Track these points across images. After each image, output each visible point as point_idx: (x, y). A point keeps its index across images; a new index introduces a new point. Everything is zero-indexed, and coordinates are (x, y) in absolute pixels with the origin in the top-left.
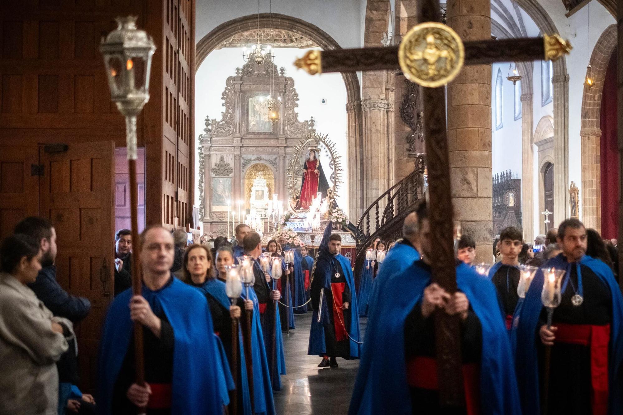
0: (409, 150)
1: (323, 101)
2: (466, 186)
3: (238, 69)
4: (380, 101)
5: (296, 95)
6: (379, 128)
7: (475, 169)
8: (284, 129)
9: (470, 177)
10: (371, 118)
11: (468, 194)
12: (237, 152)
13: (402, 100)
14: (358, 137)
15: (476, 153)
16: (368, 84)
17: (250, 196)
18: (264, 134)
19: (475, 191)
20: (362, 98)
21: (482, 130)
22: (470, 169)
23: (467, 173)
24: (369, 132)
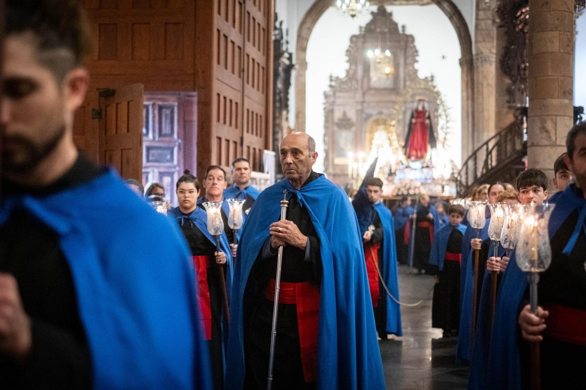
0: (509, 102)
1: (443, 57)
2: (544, 135)
3: (361, 27)
4: (491, 55)
5: (417, 51)
6: (490, 83)
7: (554, 118)
8: (405, 85)
9: (549, 125)
10: (483, 72)
11: (546, 142)
12: (359, 107)
13: (502, 52)
14: (470, 91)
15: (555, 102)
16: (480, 38)
17: (370, 149)
18: (385, 89)
19: (554, 138)
20: (474, 52)
21: (562, 78)
22: (549, 118)
23: (545, 122)
24: (480, 86)
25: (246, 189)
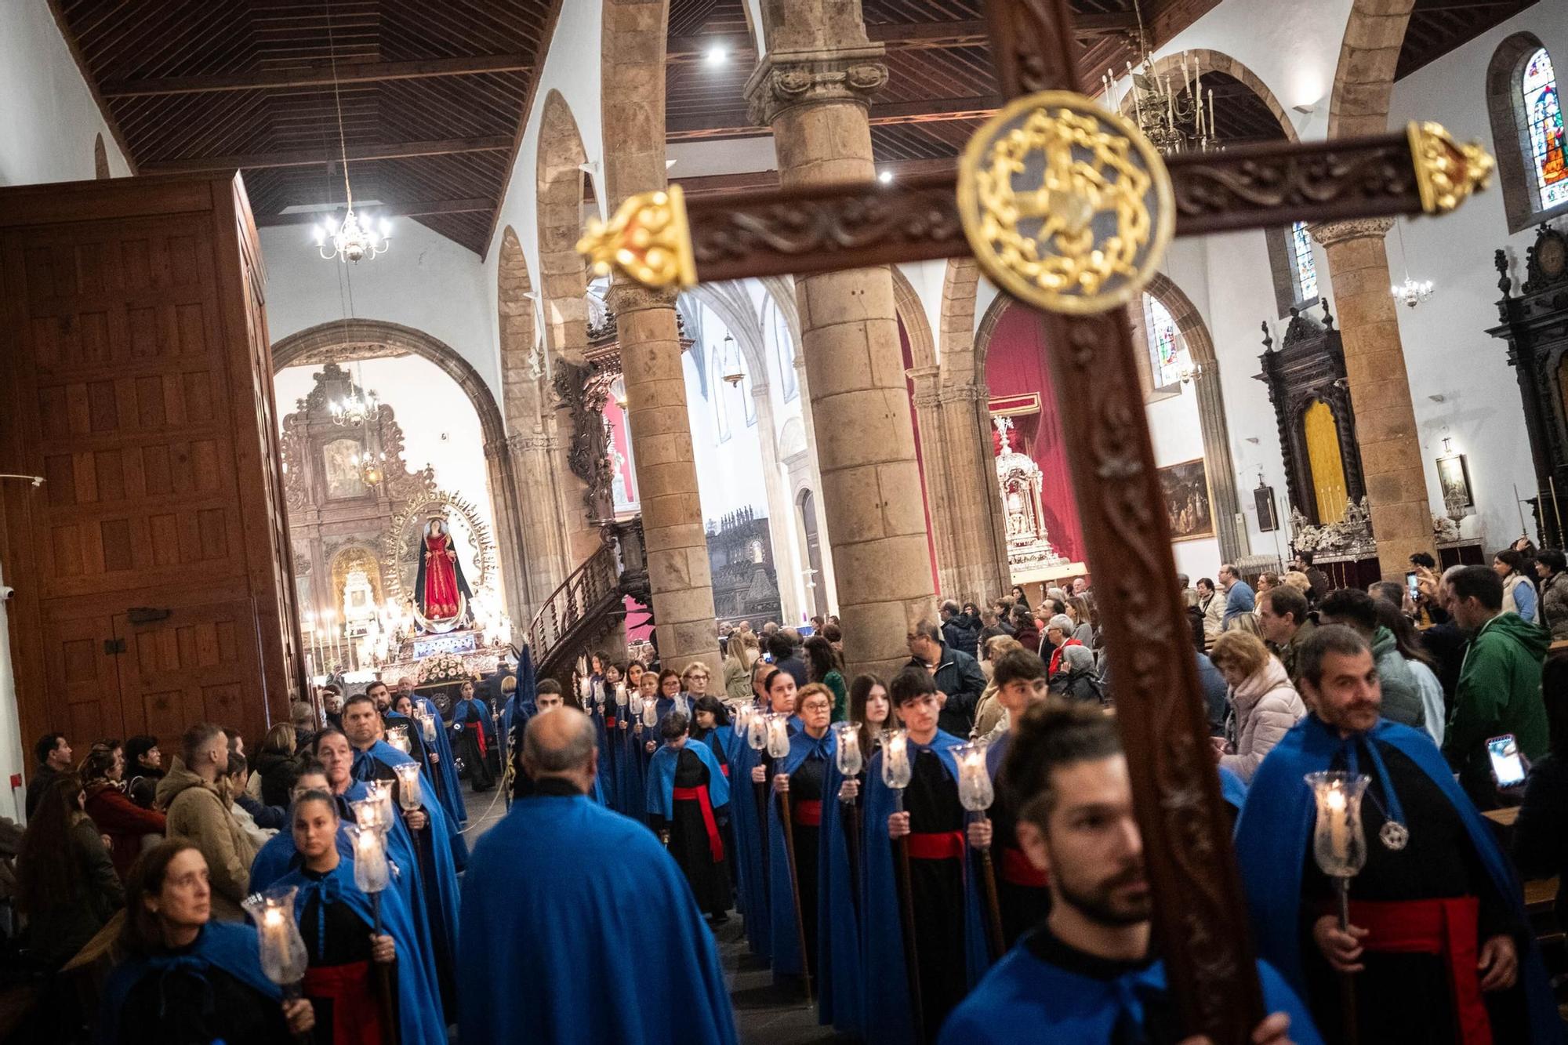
0: (588, 517)
1: (444, 437)
2: (673, 575)
3: (300, 402)
4: (535, 436)
5: (399, 432)
6: (539, 479)
7: (683, 550)
8: (386, 489)
9: (678, 562)
10: (525, 463)
11: (677, 586)
12: (314, 534)
13: (570, 444)
14: (508, 494)
15: (682, 529)
16: (514, 412)
17: (342, 603)
18: (354, 499)
19: (687, 580)
20: (507, 435)
21: (687, 496)
22: (677, 551)
23: (672, 557)
24: (524, 485)
25: (371, 749)
